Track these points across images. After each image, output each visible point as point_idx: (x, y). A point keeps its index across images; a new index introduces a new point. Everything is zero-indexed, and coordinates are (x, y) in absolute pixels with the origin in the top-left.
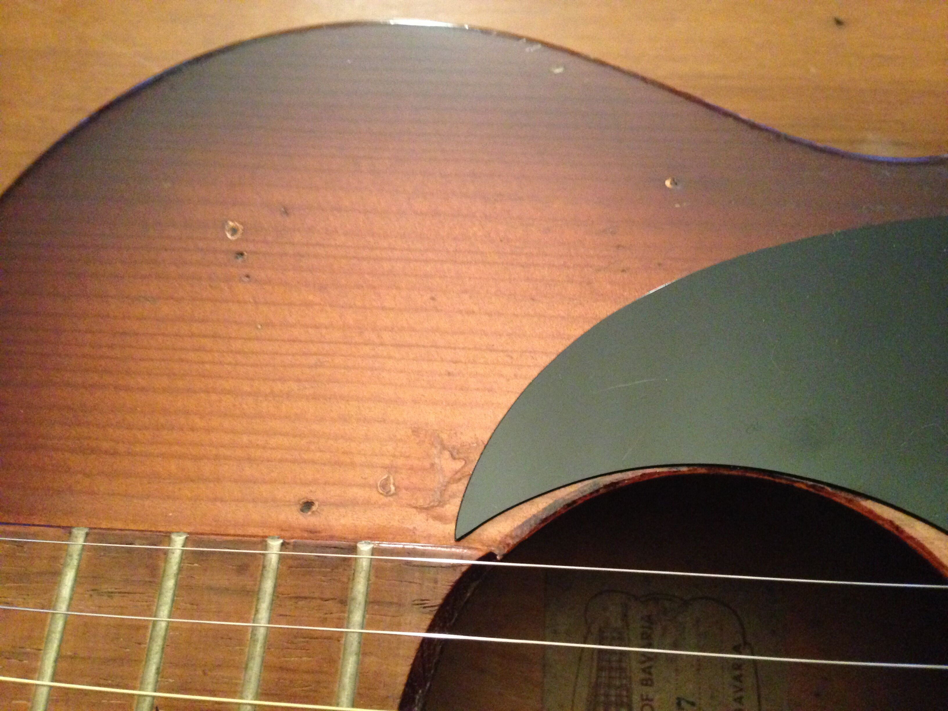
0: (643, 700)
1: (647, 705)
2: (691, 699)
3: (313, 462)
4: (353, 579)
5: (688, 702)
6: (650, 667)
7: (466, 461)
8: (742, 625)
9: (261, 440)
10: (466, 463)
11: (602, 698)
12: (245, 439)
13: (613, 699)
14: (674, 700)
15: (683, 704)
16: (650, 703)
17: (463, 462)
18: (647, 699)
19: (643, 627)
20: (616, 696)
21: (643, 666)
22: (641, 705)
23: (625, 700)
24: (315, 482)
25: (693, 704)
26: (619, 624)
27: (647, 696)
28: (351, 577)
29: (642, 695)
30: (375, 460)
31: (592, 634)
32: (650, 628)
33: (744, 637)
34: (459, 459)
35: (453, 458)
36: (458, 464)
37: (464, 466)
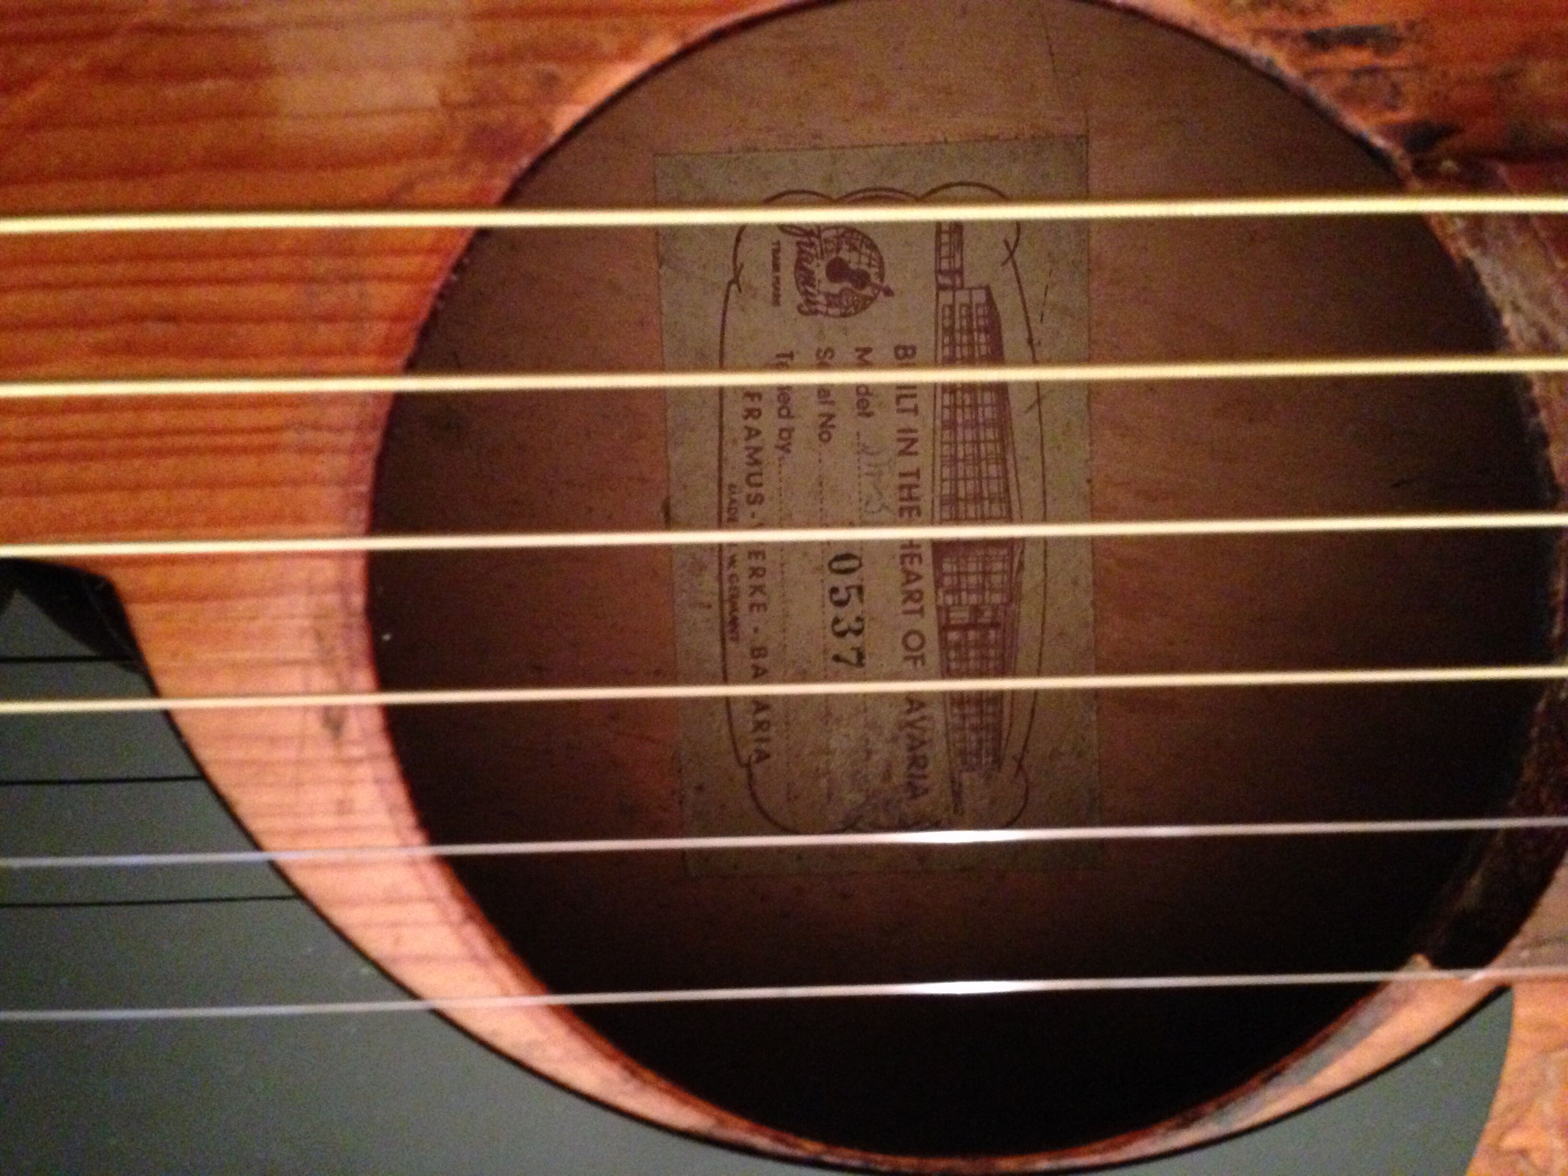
0: (922, 657)
1: (917, 649)
2: (841, 666)
5: (847, 662)
6: (909, 712)
8: (753, 795)
11: (992, 652)
13: (972, 653)
14: (867, 661)
15: (853, 657)
16: (909, 653)
17: (1504, 1144)
18: (915, 659)
19: (925, 777)
20: (967, 660)
21: (925, 711)
22: (924, 650)
23: (952, 654)
25: (837, 658)
26: (966, 778)
27: (915, 663)
29: (923, 664)
31: (1014, 757)
32: (911, 776)
33: (750, 776)
34: (1510, 1152)
35: (1523, 1153)
36: (1512, 1141)
37: (1502, 1136)
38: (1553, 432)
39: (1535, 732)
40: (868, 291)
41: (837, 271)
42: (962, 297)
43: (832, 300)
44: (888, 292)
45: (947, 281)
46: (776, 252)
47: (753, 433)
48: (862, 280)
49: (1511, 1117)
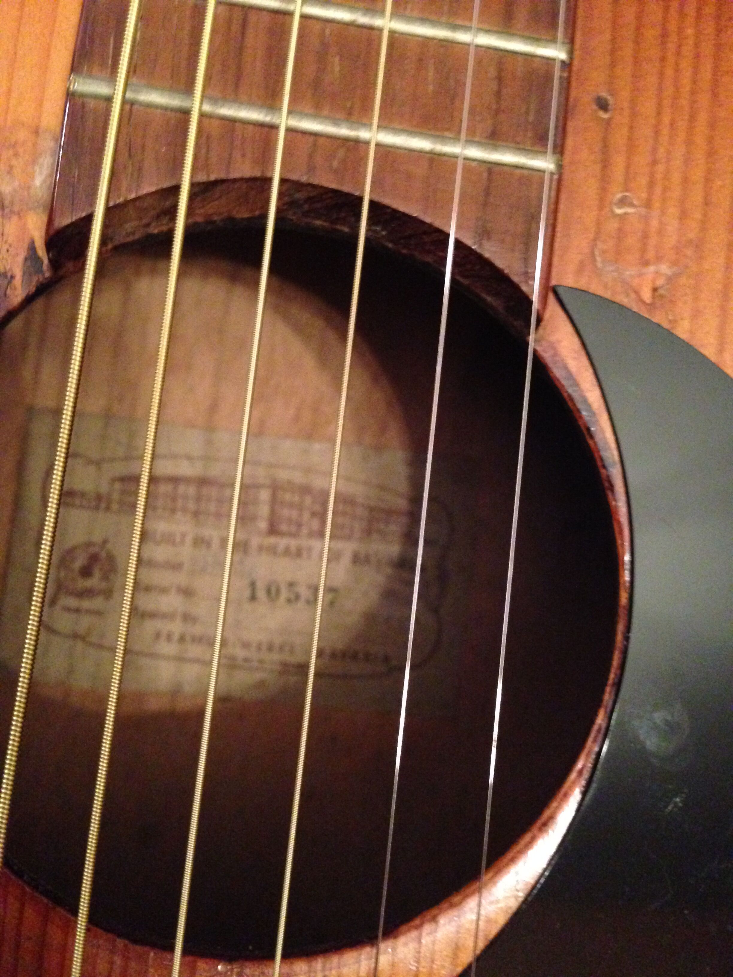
3: (659, 114)
4: (519, 149)
7: (651, 306)
9: (688, 50)
10: (648, 304)
12: (690, 31)
17: (648, 301)
24: (634, 115)
28: (521, 146)
30: (658, 190)
34: (653, 297)
35: (655, 290)
36: (647, 295)
37: (644, 302)
38: (226, 214)
39: (404, 251)
40: (103, 554)
41: (86, 572)
42: (116, 496)
43: (105, 577)
44: (105, 542)
45: (103, 505)
46: (68, 609)
47: (182, 639)
48: (94, 558)
49: (633, 296)
